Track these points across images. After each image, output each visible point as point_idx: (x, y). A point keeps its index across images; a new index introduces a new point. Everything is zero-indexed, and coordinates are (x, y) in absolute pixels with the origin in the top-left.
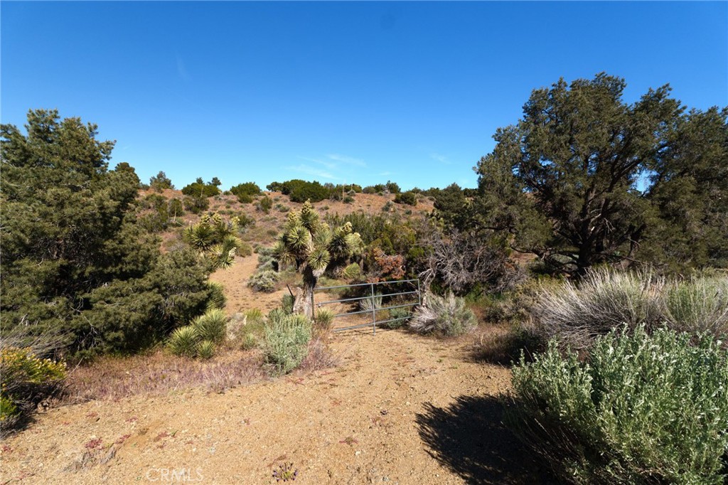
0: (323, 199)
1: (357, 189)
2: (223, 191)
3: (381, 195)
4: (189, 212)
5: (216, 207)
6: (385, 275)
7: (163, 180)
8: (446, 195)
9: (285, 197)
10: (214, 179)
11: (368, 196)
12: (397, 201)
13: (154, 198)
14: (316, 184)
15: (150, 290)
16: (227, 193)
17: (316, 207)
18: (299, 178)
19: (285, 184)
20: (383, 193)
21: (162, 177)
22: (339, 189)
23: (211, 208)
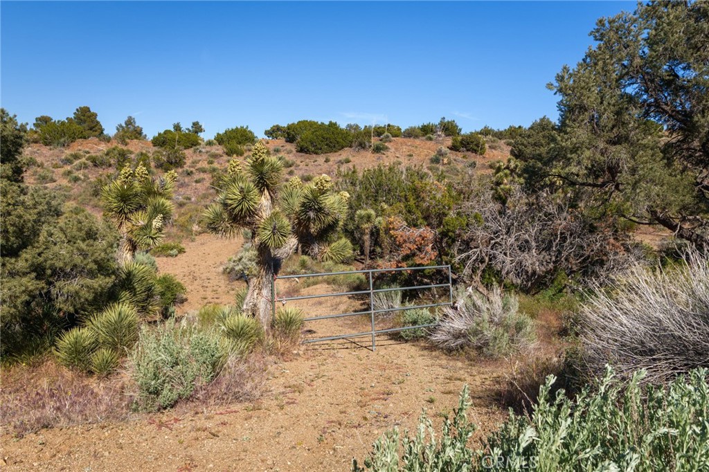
0: (343, 148)
1: (393, 132)
2: (206, 139)
3: (430, 139)
4: (160, 170)
5: (195, 162)
6: (406, 258)
7: (132, 128)
8: (529, 136)
9: (289, 146)
10: (194, 124)
11: (410, 141)
12: (454, 148)
13: (116, 152)
14: (332, 125)
15: (25, 274)
16: (210, 143)
17: (332, 159)
18: (309, 119)
19: (289, 127)
20: (434, 137)
21: (131, 124)
22: (367, 132)
23: (188, 164)
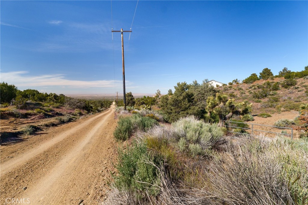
4: (283, 88)
5: (302, 83)
7: (286, 71)
23: (298, 84)
